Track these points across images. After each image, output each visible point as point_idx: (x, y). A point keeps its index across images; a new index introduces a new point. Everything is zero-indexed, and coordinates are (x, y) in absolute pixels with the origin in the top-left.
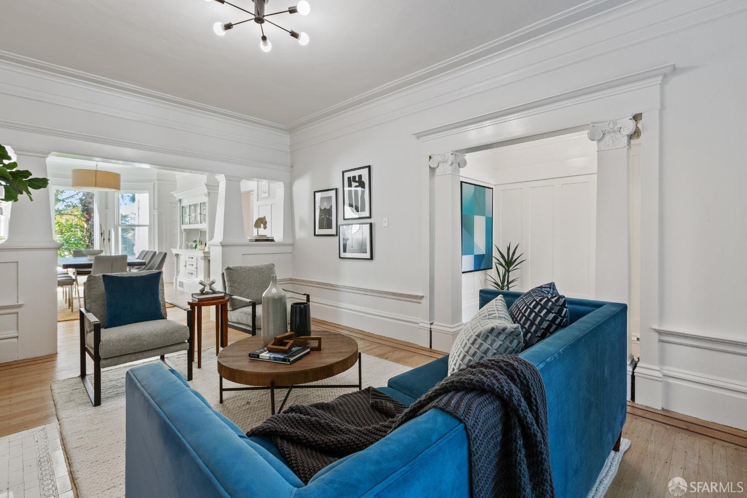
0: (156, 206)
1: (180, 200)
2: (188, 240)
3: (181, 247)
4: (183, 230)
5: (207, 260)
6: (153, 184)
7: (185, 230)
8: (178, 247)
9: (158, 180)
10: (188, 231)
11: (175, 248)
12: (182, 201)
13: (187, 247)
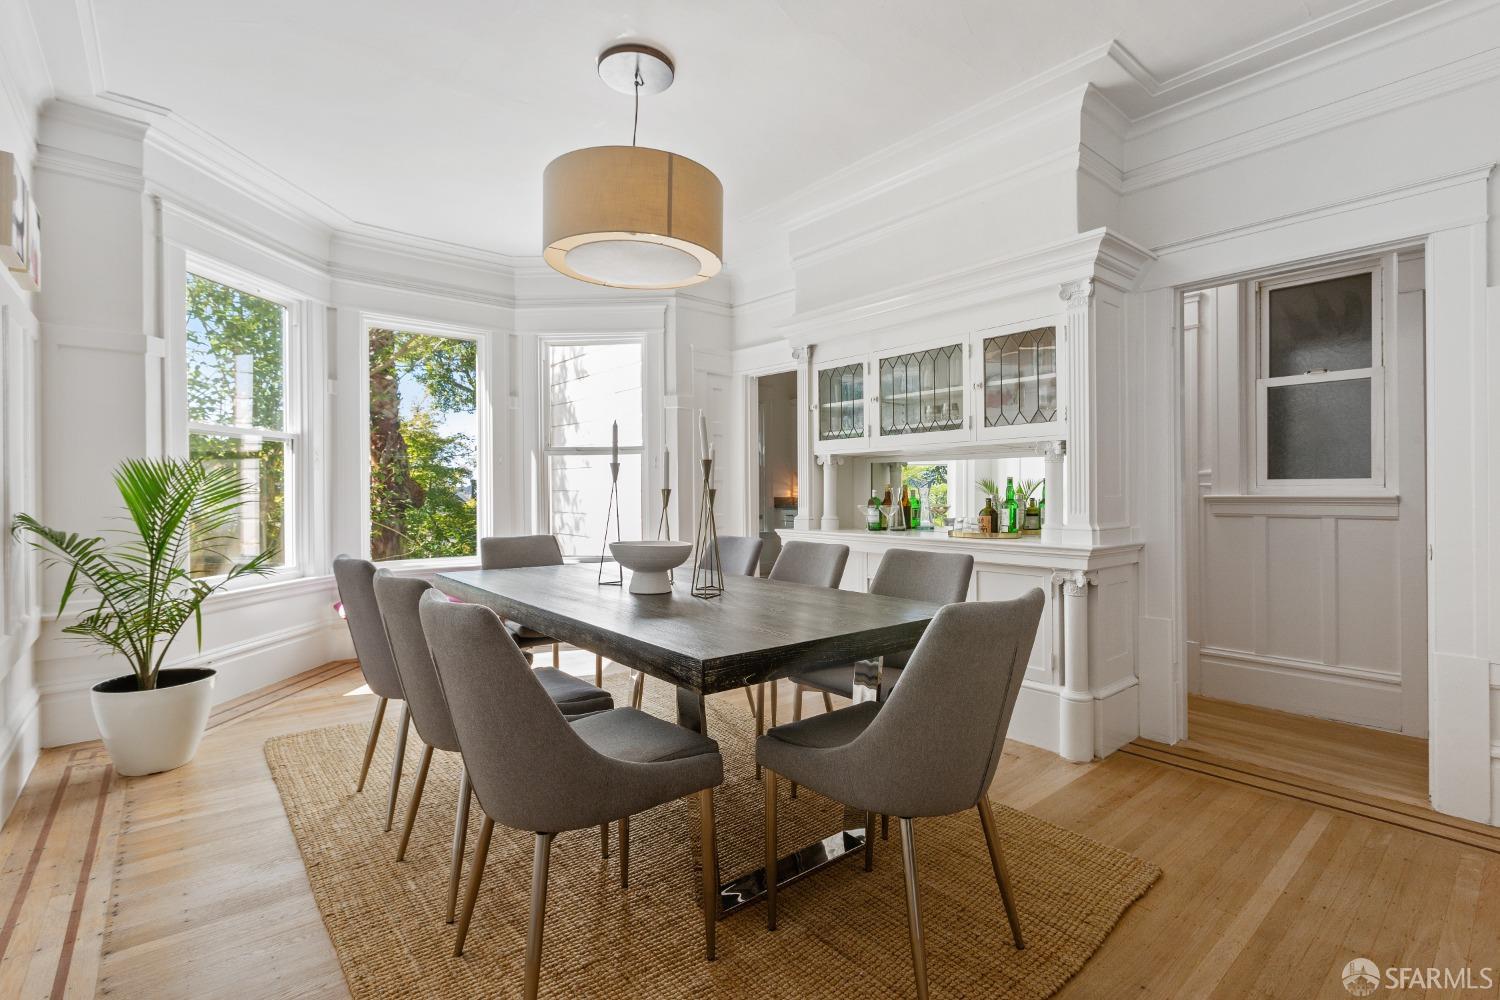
0: (673, 384)
1: (811, 349)
3: (812, 524)
4: (823, 459)
6: (662, 308)
7: (833, 459)
9: (676, 296)
10: (841, 463)
12: (820, 350)
13: (844, 524)
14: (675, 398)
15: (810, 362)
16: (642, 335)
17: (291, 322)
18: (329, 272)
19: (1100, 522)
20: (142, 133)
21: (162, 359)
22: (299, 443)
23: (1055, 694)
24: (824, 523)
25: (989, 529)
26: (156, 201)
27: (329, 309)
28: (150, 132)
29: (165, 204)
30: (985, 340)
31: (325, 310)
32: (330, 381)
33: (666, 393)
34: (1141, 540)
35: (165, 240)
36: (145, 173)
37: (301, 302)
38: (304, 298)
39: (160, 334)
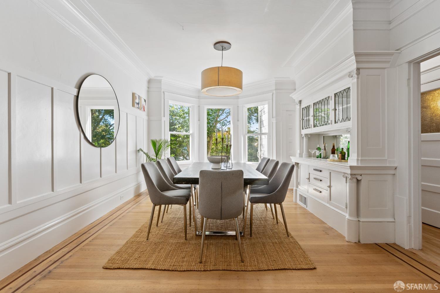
0: (274, 115)
1: (300, 102)
2: (309, 147)
3: (301, 155)
4: (303, 135)
5: (355, 180)
6: (272, 94)
7: (306, 135)
8: (298, 155)
9: (276, 89)
10: (309, 136)
11: (294, 155)
12: (302, 102)
13: (310, 156)
14: (275, 119)
15: (300, 106)
16: (267, 102)
17: (191, 110)
18: (199, 98)
19: (362, 156)
20: (161, 81)
21: (165, 121)
22: (192, 134)
23: (345, 216)
24: (303, 155)
25: (341, 159)
26: (164, 92)
27: (198, 106)
28: (162, 81)
29: (165, 92)
30: (335, 94)
31: (198, 107)
32: (199, 121)
33: (273, 118)
34: (396, 165)
35: (165, 99)
36: (162, 88)
37: (193, 106)
38: (193, 105)
39: (164, 116)
